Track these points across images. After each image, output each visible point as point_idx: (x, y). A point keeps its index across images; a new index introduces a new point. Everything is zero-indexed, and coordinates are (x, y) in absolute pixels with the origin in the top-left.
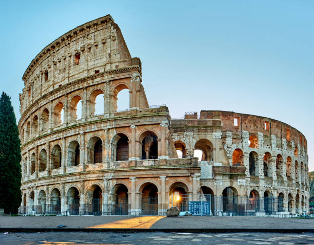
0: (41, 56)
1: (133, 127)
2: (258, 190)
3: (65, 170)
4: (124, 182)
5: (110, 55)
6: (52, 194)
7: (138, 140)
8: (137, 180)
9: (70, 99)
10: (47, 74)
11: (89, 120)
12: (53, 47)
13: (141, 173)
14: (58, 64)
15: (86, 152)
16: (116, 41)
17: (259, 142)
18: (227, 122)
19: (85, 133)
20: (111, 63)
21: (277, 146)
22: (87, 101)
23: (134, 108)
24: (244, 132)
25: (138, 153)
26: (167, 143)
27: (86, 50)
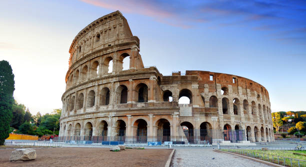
0: (78, 38)
1: (131, 80)
2: (230, 124)
3: (85, 110)
4: (123, 119)
5: (118, 35)
6: (76, 127)
7: (134, 89)
8: (132, 117)
9: (92, 63)
10: (80, 48)
11: (103, 76)
12: (85, 32)
13: (135, 112)
14: (87, 42)
15: (99, 98)
16: (123, 27)
17: (229, 91)
18: (205, 78)
19: (99, 85)
20: (119, 40)
21: (243, 94)
22: (102, 64)
23: (133, 68)
24: (217, 84)
25: (133, 99)
26: (155, 91)
27: (104, 32)
